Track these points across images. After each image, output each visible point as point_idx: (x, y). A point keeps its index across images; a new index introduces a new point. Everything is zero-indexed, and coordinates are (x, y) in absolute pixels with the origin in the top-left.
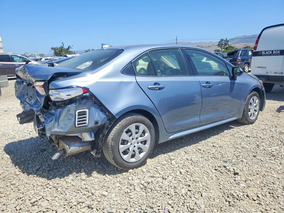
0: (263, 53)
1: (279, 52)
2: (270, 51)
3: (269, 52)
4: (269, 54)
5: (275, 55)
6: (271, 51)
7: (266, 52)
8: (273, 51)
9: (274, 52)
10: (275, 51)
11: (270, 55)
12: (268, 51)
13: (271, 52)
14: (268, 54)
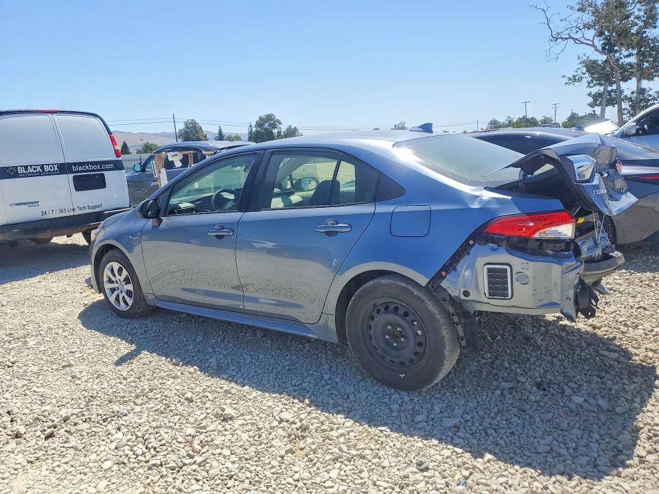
0: (21, 171)
1: (56, 168)
2: (36, 166)
3: (35, 169)
4: (37, 172)
5: (50, 173)
6: (38, 165)
7: (26, 167)
8: (43, 165)
9: (46, 169)
10: (48, 165)
11: (39, 174)
12: (31, 166)
13: (39, 169)
14: (33, 173)
